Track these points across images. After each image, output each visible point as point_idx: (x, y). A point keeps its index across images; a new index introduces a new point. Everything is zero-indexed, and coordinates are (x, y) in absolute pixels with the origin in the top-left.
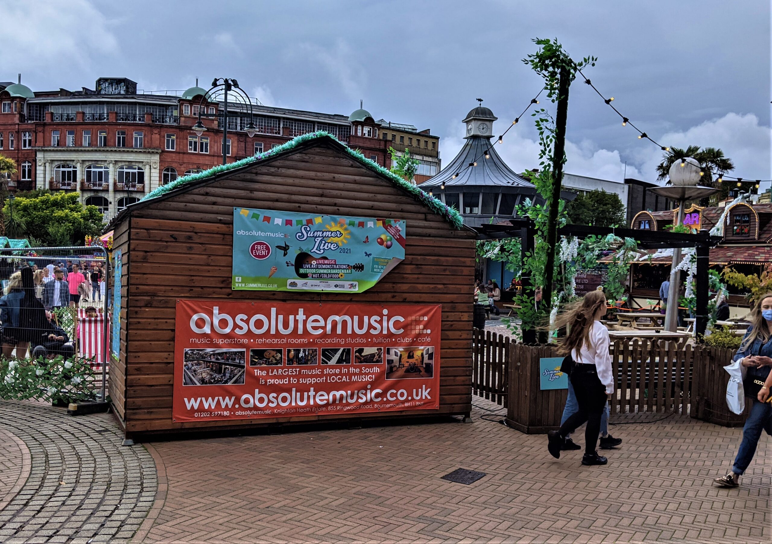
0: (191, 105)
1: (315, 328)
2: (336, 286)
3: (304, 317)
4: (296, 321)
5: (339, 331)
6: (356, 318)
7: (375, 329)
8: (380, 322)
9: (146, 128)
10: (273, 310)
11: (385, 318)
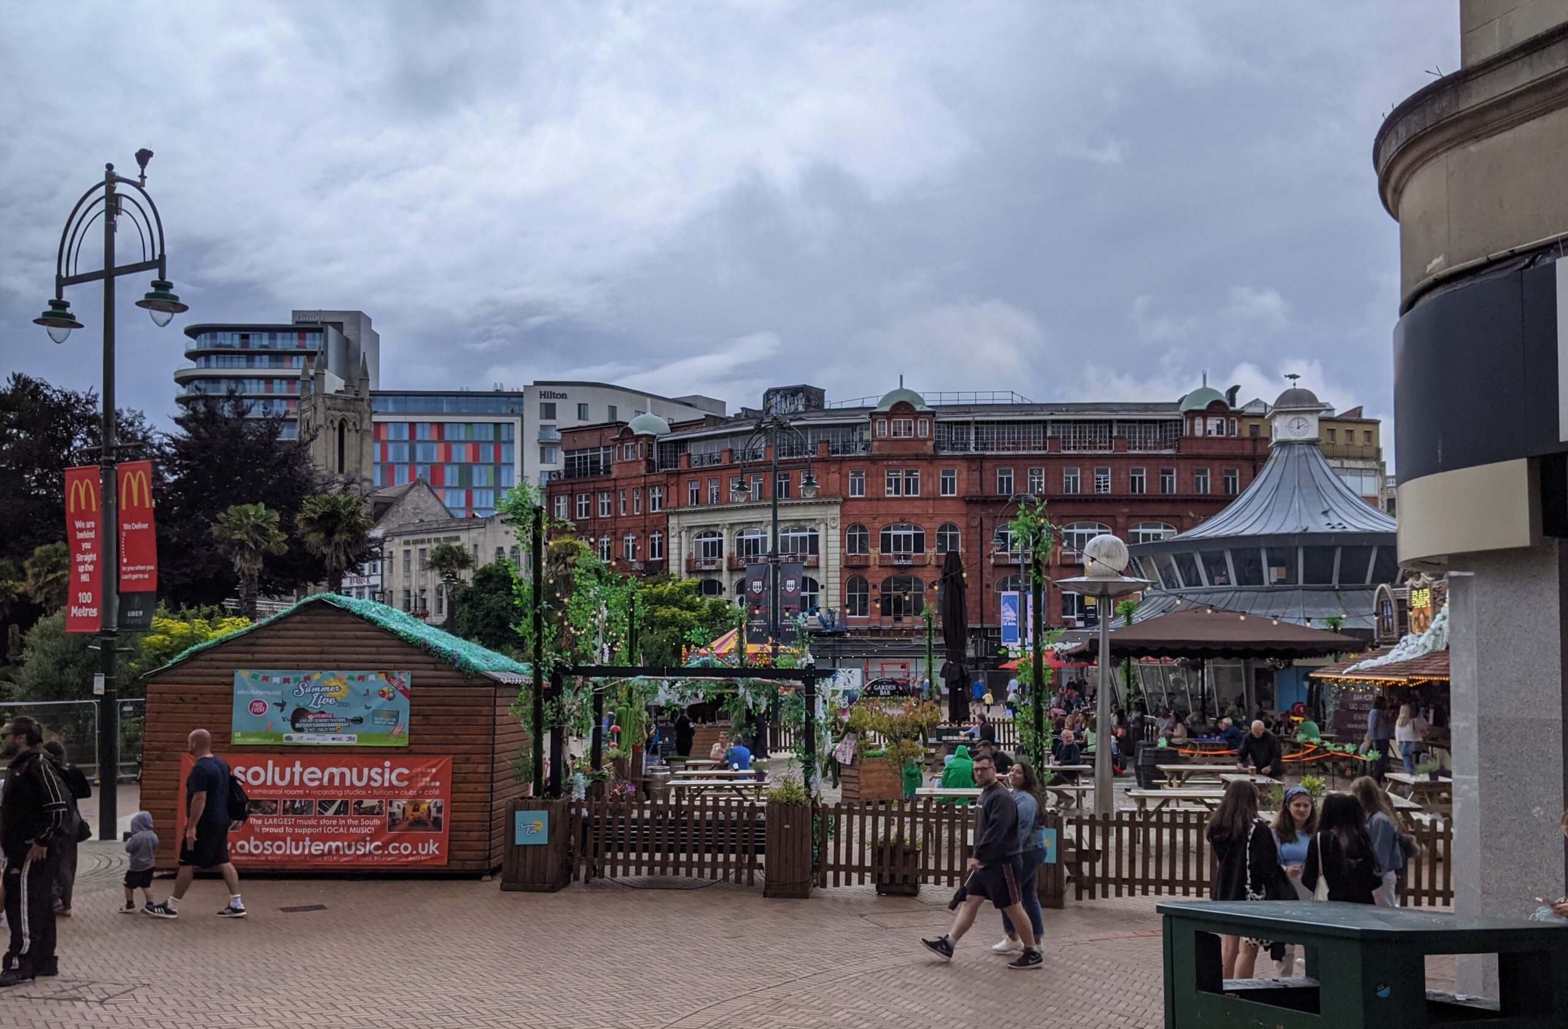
0: (889, 419)
1: (310, 780)
2: (333, 739)
3: (301, 769)
4: (293, 774)
5: (337, 782)
6: (355, 770)
7: (376, 781)
8: (382, 775)
9: (819, 465)
10: (270, 763)
11: (387, 771)
